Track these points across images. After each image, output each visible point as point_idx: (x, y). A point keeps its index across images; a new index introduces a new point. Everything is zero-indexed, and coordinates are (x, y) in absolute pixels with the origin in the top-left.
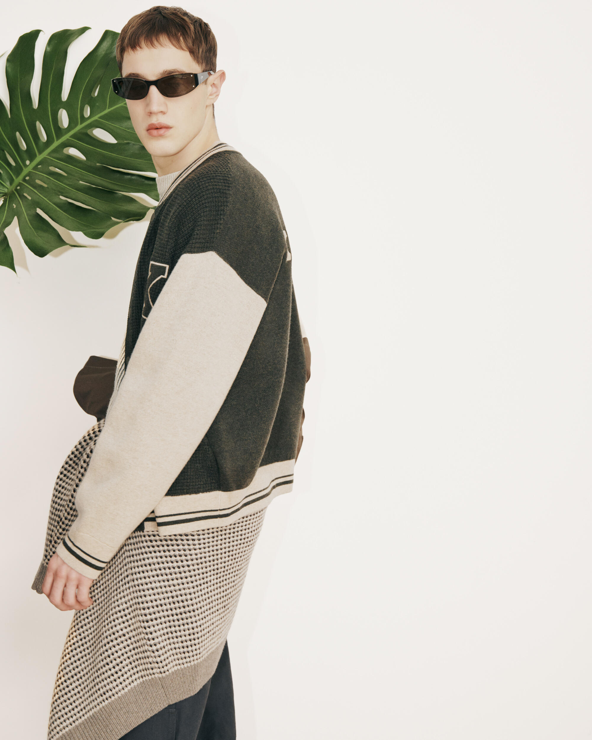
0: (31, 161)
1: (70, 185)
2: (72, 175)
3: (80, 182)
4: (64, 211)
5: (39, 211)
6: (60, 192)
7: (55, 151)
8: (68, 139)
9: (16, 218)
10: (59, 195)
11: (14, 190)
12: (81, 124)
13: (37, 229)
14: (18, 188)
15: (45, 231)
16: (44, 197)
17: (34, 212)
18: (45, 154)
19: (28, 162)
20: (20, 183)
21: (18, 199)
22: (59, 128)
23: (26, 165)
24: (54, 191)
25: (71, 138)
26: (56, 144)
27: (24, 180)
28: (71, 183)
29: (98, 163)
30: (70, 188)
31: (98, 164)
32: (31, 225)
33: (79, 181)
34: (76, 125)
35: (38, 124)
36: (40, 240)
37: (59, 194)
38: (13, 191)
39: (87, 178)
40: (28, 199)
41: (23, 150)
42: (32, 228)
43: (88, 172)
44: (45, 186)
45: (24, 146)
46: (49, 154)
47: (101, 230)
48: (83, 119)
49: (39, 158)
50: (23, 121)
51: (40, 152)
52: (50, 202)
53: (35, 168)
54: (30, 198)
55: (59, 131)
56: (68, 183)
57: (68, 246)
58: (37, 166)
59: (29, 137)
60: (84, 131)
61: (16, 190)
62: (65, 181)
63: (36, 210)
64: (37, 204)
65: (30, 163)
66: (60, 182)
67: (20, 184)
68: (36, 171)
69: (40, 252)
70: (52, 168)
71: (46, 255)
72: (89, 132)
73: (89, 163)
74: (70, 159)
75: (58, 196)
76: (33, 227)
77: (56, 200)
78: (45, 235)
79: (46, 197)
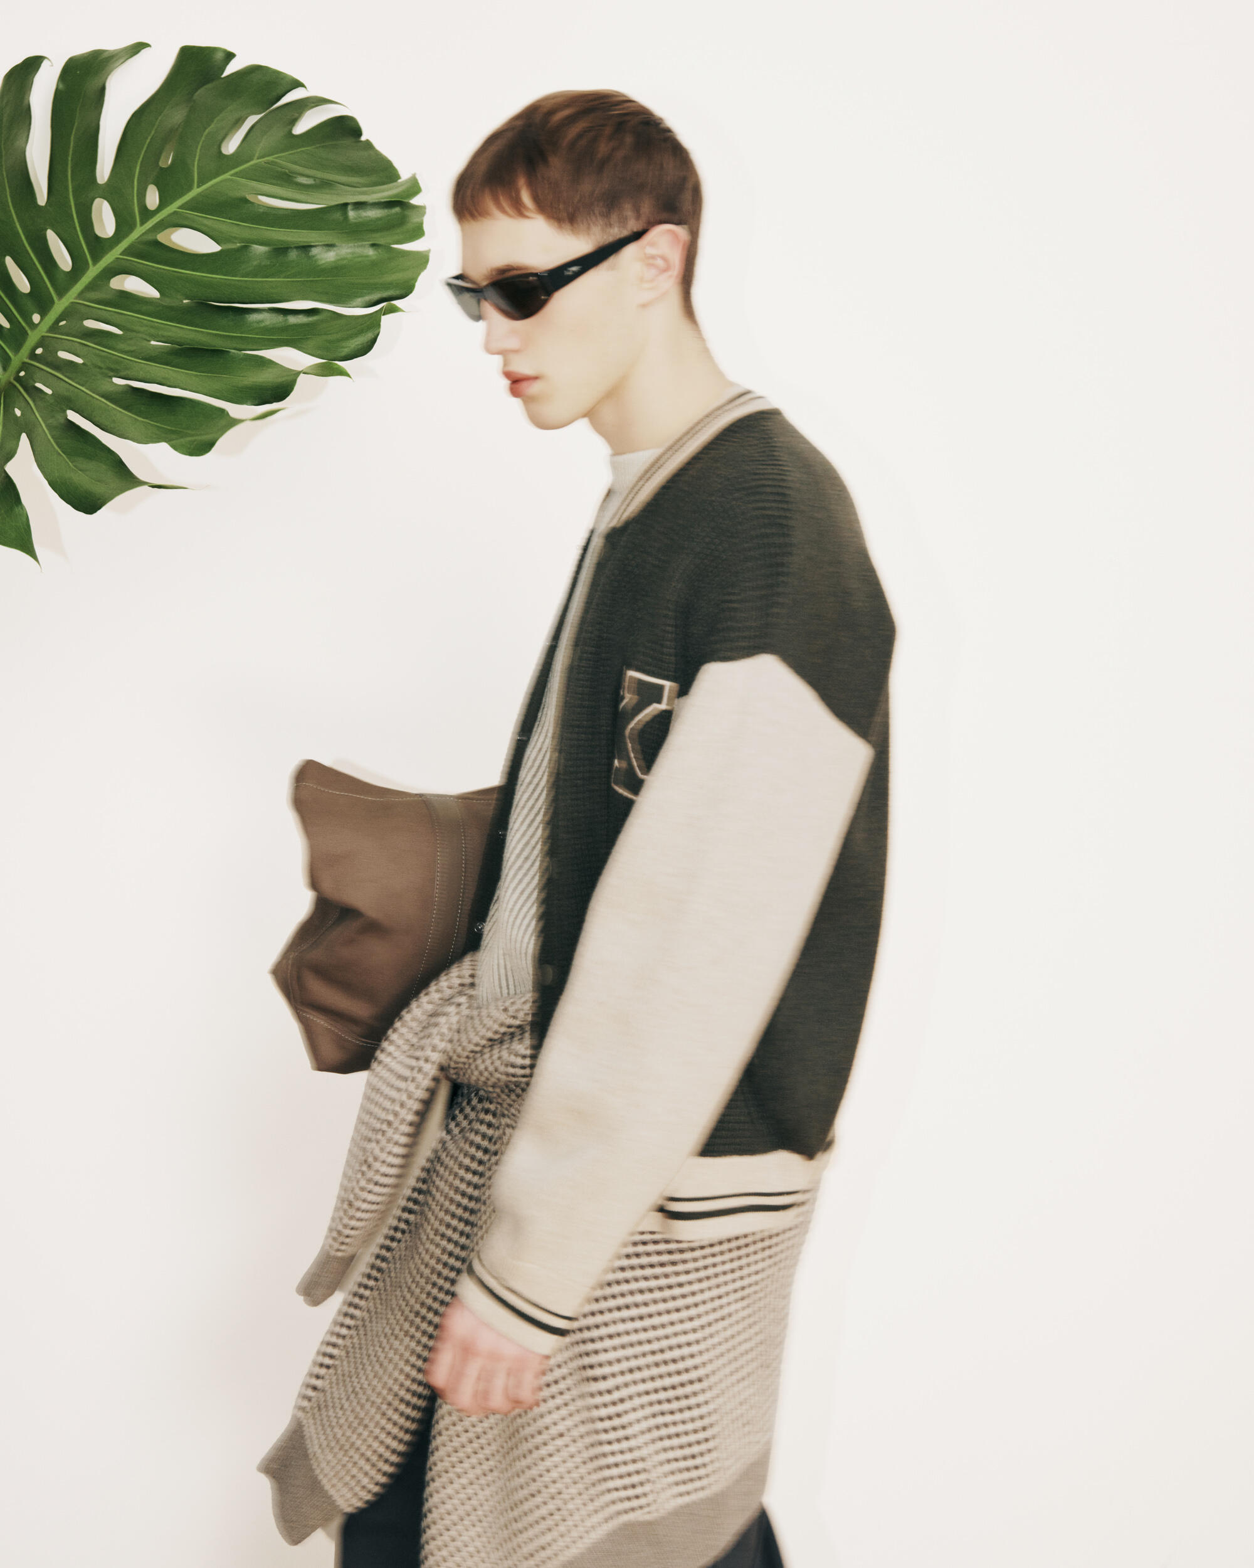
0: (43, 314)
1: (132, 352)
2: (133, 331)
3: (153, 343)
4: (125, 408)
5: (72, 416)
6: (111, 370)
7: (91, 287)
8: (117, 258)
9: (24, 436)
10: (111, 377)
11: (12, 380)
12: (142, 223)
13: (71, 453)
14: (22, 374)
15: (90, 457)
16: (79, 384)
17: (62, 421)
18: (71, 296)
19: (36, 318)
20: (24, 363)
21: (24, 397)
22: (97, 238)
23: (33, 324)
24: (98, 370)
25: (123, 255)
26: (93, 271)
27: (33, 356)
28: (132, 348)
29: (185, 299)
30: (133, 359)
31: (185, 301)
32: (60, 448)
33: (150, 341)
34: (132, 228)
35: (51, 235)
36: (84, 477)
37: (111, 374)
38: (11, 383)
39: (166, 334)
40: (46, 394)
41: (24, 294)
42: (61, 453)
43: (167, 320)
44: (80, 361)
45: (22, 284)
46: (80, 295)
47: (206, 438)
48: (146, 214)
49: (60, 306)
50: (18, 233)
51: (61, 295)
52: (94, 393)
53: (54, 327)
54: (49, 391)
55: (99, 246)
56: (128, 348)
57: (146, 487)
58: (58, 323)
59: (34, 264)
60: (150, 237)
61: (18, 379)
62: (122, 346)
63: (67, 416)
64: (66, 402)
65: (42, 319)
66: (109, 349)
67: (24, 366)
68: (55, 334)
69: (87, 504)
70: (90, 324)
71: (99, 508)
72: (161, 237)
73: (167, 302)
74: (126, 299)
75: (110, 380)
76: (63, 452)
77: (105, 387)
78: (91, 465)
79: (82, 385)
